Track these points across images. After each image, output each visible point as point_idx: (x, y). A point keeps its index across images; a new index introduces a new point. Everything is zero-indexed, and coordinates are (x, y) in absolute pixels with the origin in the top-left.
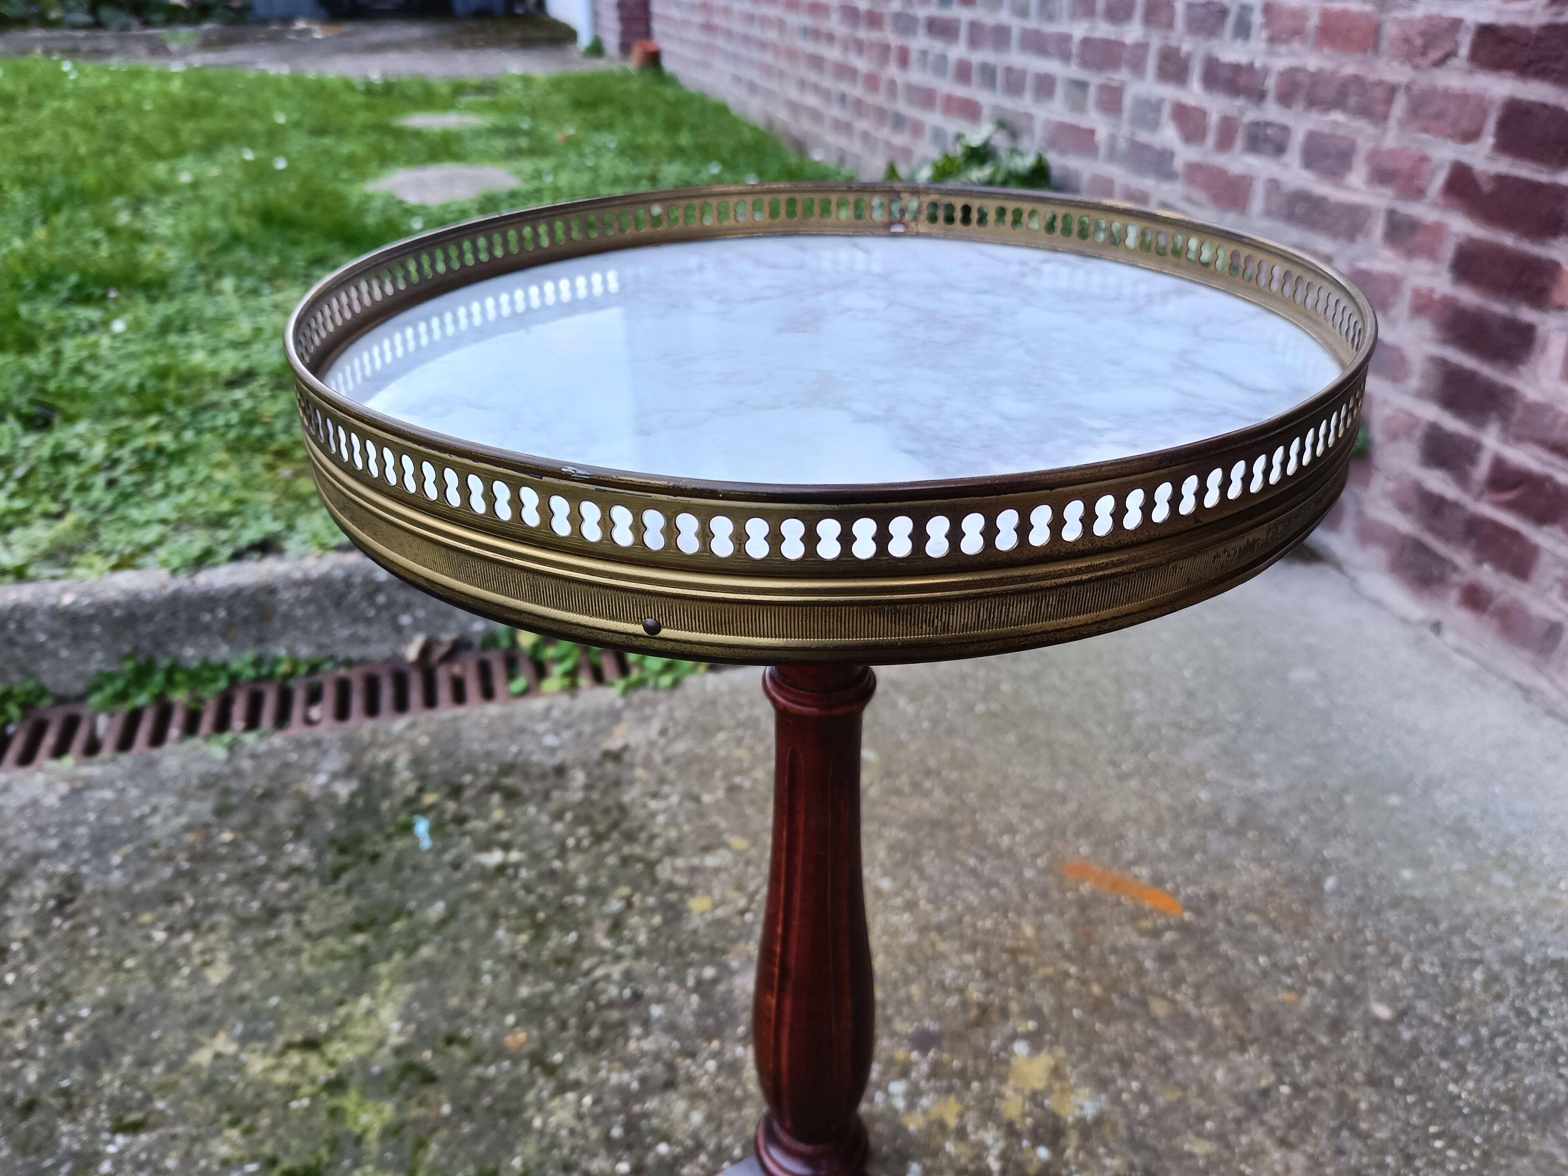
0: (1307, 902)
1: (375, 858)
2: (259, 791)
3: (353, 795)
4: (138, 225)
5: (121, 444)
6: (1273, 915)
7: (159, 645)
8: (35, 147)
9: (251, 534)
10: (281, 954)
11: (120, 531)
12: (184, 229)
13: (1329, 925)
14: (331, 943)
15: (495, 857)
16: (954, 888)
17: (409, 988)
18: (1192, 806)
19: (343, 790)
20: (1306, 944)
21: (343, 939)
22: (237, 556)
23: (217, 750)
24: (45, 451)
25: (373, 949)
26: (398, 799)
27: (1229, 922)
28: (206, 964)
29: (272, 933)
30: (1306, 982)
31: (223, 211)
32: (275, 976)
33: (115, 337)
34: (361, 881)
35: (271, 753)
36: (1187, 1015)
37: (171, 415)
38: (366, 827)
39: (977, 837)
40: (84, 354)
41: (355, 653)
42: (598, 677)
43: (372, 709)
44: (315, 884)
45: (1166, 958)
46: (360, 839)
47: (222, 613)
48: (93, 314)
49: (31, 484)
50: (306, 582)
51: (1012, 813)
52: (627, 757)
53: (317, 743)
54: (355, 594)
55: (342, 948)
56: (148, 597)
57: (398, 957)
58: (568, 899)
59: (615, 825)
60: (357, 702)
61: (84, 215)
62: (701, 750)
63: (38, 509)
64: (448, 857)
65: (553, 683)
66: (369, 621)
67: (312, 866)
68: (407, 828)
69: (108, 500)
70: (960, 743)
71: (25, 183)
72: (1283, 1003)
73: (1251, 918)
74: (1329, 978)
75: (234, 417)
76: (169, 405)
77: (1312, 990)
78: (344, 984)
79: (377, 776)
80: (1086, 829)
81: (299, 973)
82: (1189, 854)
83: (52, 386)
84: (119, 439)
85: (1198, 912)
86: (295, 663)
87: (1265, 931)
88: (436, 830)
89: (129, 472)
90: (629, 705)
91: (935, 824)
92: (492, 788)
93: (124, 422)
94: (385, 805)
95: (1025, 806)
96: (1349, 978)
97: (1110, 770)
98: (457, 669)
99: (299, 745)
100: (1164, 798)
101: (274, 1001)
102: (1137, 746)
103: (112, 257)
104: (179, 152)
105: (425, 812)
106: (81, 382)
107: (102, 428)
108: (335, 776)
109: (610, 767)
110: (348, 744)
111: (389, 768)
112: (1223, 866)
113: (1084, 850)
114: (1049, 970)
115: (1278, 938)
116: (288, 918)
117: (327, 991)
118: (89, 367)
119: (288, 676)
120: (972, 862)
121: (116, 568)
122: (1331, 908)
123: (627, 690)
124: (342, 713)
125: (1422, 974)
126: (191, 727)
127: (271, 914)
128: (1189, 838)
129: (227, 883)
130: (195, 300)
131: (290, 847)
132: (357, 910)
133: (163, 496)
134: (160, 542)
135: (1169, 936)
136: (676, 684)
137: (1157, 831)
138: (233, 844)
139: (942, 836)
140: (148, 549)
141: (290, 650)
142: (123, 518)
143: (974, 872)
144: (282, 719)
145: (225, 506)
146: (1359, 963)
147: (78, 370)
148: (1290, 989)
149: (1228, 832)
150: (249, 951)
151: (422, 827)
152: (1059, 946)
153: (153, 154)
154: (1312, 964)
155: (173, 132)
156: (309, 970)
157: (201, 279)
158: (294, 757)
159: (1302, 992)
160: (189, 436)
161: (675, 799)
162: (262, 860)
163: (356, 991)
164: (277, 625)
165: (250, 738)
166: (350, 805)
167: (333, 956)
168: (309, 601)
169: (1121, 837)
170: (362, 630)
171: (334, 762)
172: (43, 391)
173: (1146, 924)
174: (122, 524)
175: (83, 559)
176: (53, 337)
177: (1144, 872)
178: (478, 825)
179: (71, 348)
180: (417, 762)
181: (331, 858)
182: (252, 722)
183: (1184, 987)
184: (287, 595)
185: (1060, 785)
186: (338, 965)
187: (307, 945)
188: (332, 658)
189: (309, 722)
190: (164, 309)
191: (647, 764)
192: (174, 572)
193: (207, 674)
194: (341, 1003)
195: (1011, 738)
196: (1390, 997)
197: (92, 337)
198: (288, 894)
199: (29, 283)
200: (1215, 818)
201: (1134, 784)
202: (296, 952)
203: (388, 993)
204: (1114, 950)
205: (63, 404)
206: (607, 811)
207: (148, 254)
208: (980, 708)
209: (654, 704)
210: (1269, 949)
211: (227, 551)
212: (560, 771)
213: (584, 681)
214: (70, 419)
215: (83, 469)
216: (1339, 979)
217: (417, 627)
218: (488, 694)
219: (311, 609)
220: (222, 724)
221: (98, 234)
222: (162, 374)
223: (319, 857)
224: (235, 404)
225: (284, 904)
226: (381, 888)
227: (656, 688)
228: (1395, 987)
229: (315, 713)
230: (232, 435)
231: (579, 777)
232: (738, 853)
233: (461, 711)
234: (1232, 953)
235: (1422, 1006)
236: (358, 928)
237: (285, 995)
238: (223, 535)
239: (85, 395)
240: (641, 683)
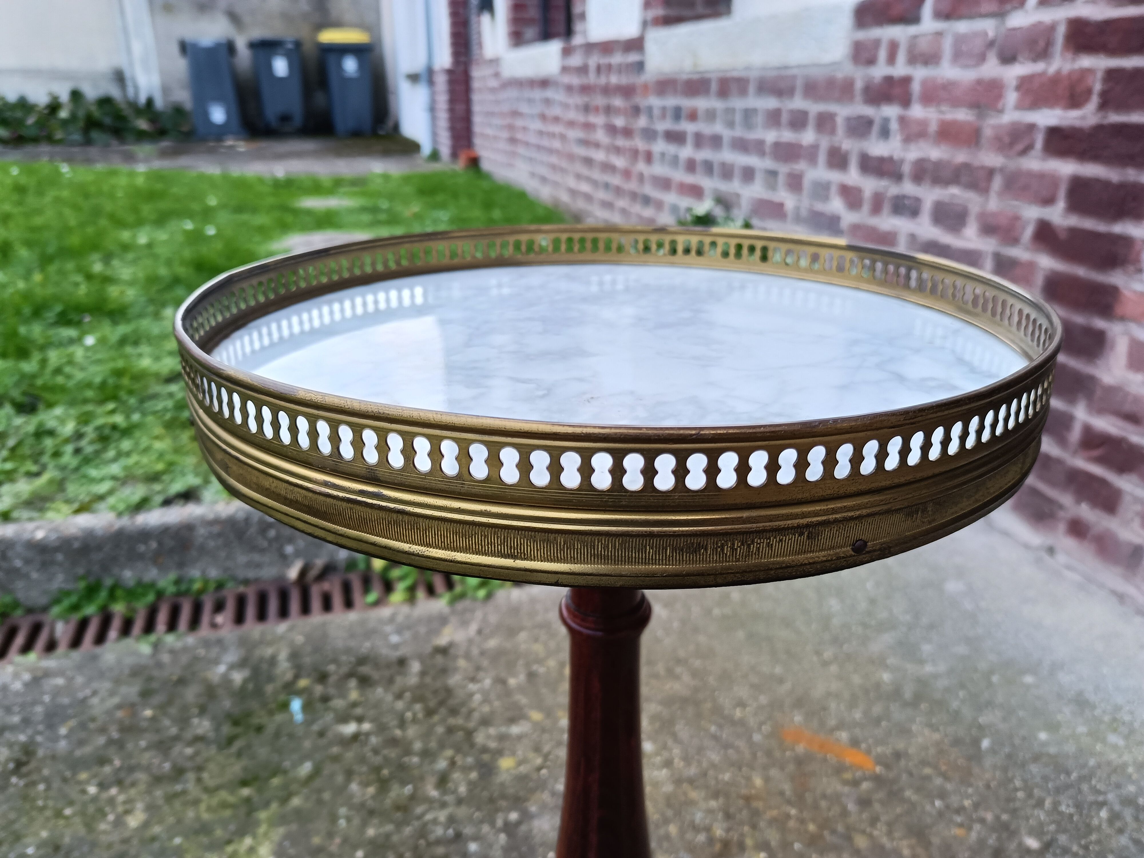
0: (970, 758)
1: (259, 729)
2: (175, 678)
3: (246, 681)
4: (109, 272)
5: (86, 423)
6: (944, 768)
7: (105, 568)
8: (38, 221)
9: (177, 487)
10: (186, 804)
11: (82, 485)
12: (141, 275)
13: (988, 776)
14: (224, 795)
15: (350, 728)
16: (700, 750)
17: (281, 830)
18: (878, 685)
19: (238, 677)
20: (970, 790)
21: (232, 792)
22: (167, 502)
23: (145, 648)
24: (31, 428)
25: (256, 799)
26: (279, 684)
27: (911, 774)
28: (127, 812)
29: (178, 788)
30: (972, 820)
31: (169, 263)
32: (179, 821)
33: (88, 349)
34: (249, 746)
35: (185, 649)
36: (882, 847)
37: (123, 403)
38: (254, 704)
39: (717, 710)
40: (64, 360)
41: (251, 574)
42: (431, 591)
43: (262, 616)
44: (213, 750)
45: (864, 803)
46: (248, 714)
47: (154, 545)
48: (71, 332)
49: (20, 452)
50: (216, 521)
51: (742, 692)
52: (452, 651)
53: (220, 642)
54: (253, 530)
55: (231, 799)
56: (100, 533)
57: (274, 806)
58: (406, 759)
59: (442, 703)
60: (251, 611)
61: (70, 266)
62: (508, 645)
63: (23, 469)
64: (316, 727)
65: (398, 596)
66: (262, 551)
67: (211, 735)
68: (285, 706)
69: (74, 462)
70: (702, 639)
71: (29, 244)
72: (955, 837)
73: (927, 771)
74: (989, 817)
75: (170, 404)
76: (123, 395)
77: (977, 827)
78: (232, 827)
79: (265, 666)
80: (799, 703)
81: (198, 818)
82: (877, 721)
83: (39, 382)
84: (85, 419)
85: (887, 766)
86: (206, 582)
87: (938, 781)
88: (307, 707)
89: (92, 442)
90: (453, 612)
91: (684, 701)
92: (350, 675)
93: (89, 407)
94: (269, 688)
95: (753, 686)
96: (1005, 817)
97: (815, 659)
98: (326, 586)
99: (207, 644)
100: (857, 680)
101: (178, 841)
102: (836, 641)
103: (87, 295)
104: (139, 223)
105: (298, 693)
106: (60, 380)
107: (73, 412)
108: (232, 667)
109: (439, 659)
110: (243, 642)
111: (273, 661)
112: (904, 731)
113: (798, 718)
114: (774, 813)
115: (949, 786)
116: (191, 776)
117: (219, 833)
118: (67, 369)
119: (201, 592)
120: (713, 729)
121: (79, 511)
122: (988, 762)
123: (453, 601)
124: (239, 619)
125: (1061, 813)
126: (126, 629)
127: (179, 772)
128: (877, 709)
129: (147, 749)
130: (145, 324)
131: (195, 721)
132: (245, 769)
133: (115, 460)
134: (111, 492)
135: (865, 786)
136: (489, 596)
137: (852, 704)
138: (153, 719)
139: (690, 711)
140: (101, 498)
141: (203, 572)
142: (85, 476)
143: (715, 738)
144: (194, 623)
145: (160, 466)
146: (1011, 805)
147: (58, 371)
148: (961, 825)
149: (906, 704)
150: (160, 802)
151: (296, 705)
152: (782, 793)
153: (120, 223)
154: (976, 806)
155: (135, 210)
156: (206, 816)
157: (151, 309)
158: (202, 652)
159: (970, 829)
160: (136, 417)
161: (487, 682)
162: (174, 731)
163: (241, 833)
164: (194, 553)
165: (170, 639)
166: (243, 687)
167: (224, 805)
168: (219, 535)
169: (825, 709)
170: (256, 557)
171: (232, 656)
172: (32, 385)
173: (848, 776)
174: (84, 480)
175: (53, 506)
176: (43, 348)
177: (844, 736)
178: (338, 703)
179: (54, 357)
180: (295, 656)
181: (227, 729)
182: (172, 626)
183: (879, 825)
184: (202, 531)
185: (778, 670)
186: (228, 813)
187: (205, 797)
188: (234, 578)
189: (214, 626)
190: (123, 329)
191: (467, 656)
192: (120, 515)
193: (140, 590)
194: (229, 842)
195: (741, 634)
196: (1038, 832)
197: (71, 349)
198: (192, 758)
199: (27, 310)
200: (896, 693)
201: (834, 669)
202: (196, 802)
203: (266, 834)
204: (824, 796)
205: (47, 396)
206: (435, 692)
207: (113, 291)
208: (716, 611)
209: (473, 611)
210: (942, 795)
211: (159, 499)
212: (402, 662)
213: (421, 594)
214: (50, 405)
215: (58, 441)
216: (997, 818)
217: (297, 554)
218: (349, 604)
219: (220, 541)
220: (149, 628)
221: (79, 278)
222: (119, 373)
223: (217, 729)
224: (171, 395)
225: (189, 764)
226: (263, 752)
227: (475, 599)
228: (1041, 824)
229: (220, 619)
230: (168, 416)
231: (415, 667)
232: (536, 725)
233: (328, 617)
234: (914, 798)
235: (1063, 839)
236: (244, 783)
237: (186, 837)
238: (157, 487)
239: (63, 389)
240: (462, 596)
